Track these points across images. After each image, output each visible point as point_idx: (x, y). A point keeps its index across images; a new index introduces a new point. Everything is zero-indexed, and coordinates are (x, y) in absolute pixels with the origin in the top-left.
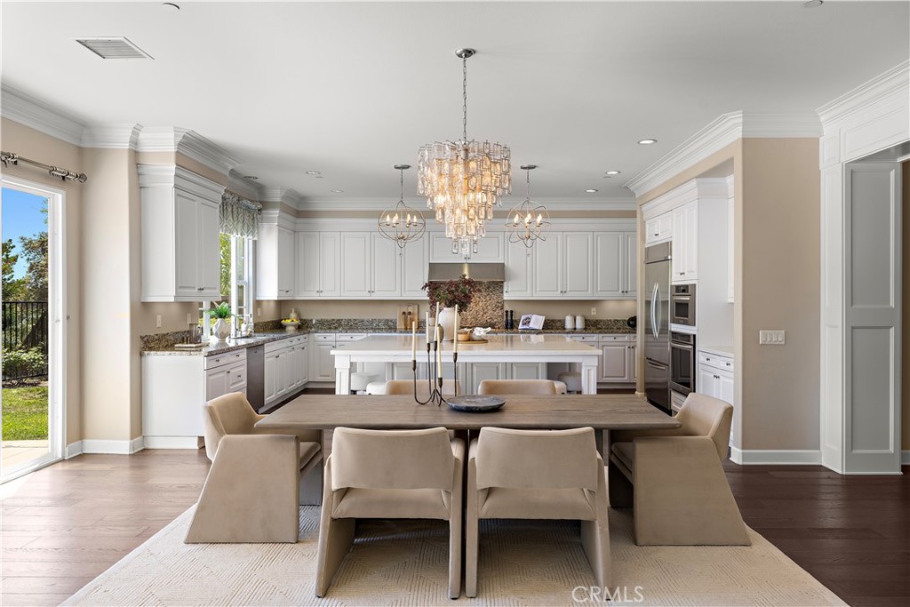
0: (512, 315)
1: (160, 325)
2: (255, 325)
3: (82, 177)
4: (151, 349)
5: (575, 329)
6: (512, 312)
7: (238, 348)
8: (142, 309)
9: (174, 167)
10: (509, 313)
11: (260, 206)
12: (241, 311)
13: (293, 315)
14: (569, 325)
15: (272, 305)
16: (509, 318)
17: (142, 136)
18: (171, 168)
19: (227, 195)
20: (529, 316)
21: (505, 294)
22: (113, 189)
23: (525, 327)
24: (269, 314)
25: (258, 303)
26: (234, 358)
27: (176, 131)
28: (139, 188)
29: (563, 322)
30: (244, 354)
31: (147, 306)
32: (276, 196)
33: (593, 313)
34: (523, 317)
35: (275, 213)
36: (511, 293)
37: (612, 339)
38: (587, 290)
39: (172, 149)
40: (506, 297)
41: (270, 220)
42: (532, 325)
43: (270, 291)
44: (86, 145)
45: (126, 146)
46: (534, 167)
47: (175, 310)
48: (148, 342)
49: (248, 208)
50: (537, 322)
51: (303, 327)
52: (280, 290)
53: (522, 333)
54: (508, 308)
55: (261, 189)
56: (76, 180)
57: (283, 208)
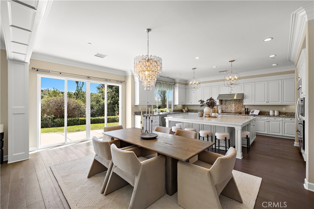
0: (248, 110)
2: (174, 110)
4: (137, 115)
5: (274, 115)
6: (248, 109)
8: (134, 107)
10: (247, 109)
11: (174, 83)
13: (186, 108)
14: (271, 113)
16: (247, 111)
20: (254, 110)
21: (244, 103)
23: (252, 114)
24: (179, 108)
29: (269, 113)
32: (177, 81)
33: (284, 110)
34: (252, 110)
35: (178, 85)
36: (246, 102)
37: (290, 120)
38: (279, 101)
40: (244, 104)
42: (254, 113)
43: (177, 103)
44: (126, 75)
45: (131, 75)
46: (234, 61)
48: (137, 113)
49: (169, 84)
50: (256, 112)
51: (189, 111)
53: (251, 116)
54: (246, 107)
55: (174, 79)
56: (124, 82)
57: (180, 83)
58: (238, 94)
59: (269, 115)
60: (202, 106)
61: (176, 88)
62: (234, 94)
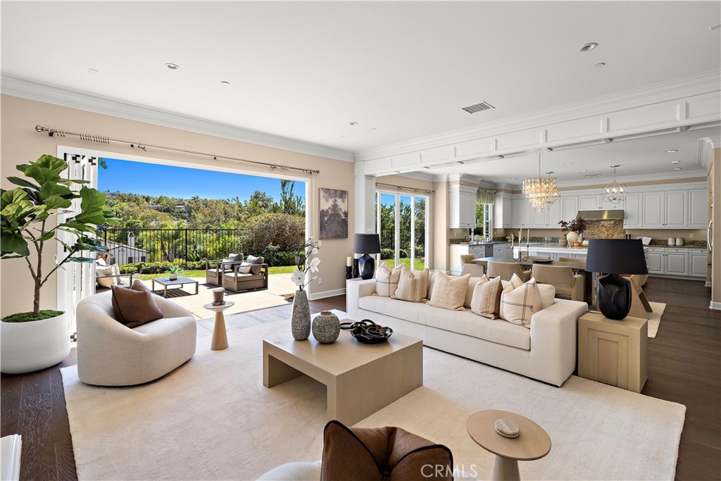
0: (630, 237)
1: (455, 236)
2: (493, 238)
3: (434, 191)
5: (675, 245)
6: (630, 235)
7: (481, 245)
8: (450, 231)
9: (459, 185)
11: (495, 191)
12: (487, 233)
13: (511, 235)
14: (670, 242)
15: (502, 230)
16: (628, 238)
17: (450, 177)
18: (458, 186)
19: (480, 190)
20: (642, 238)
22: (442, 194)
24: (501, 234)
25: (495, 230)
26: (479, 248)
27: (460, 174)
28: (449, 193)
29: (667, 241)
30: (484, 247)
31: (451, 229)
32: (502, 187)
33: (691, 236)
35: (502, 193)
36: (629, 225)
37: (700, 252)
38: (683, 224)
39: (459, 180)
40: (625, 227)
41: (500, 197)
43: (500, 225)
44: (435, 181)
45: (445, 180)
47: (461, 231)
48: (452, 241)
49: (490, 193)
50: (645, 241)
52: (503, 224)
54: (627, 233)
55: (496, 184)
56: (432, 192)
57: (506, 191)
58: (609, 211)
59: (667, 245)
60: (564, 230)
61: (498, 199)
62: (604, 211)
